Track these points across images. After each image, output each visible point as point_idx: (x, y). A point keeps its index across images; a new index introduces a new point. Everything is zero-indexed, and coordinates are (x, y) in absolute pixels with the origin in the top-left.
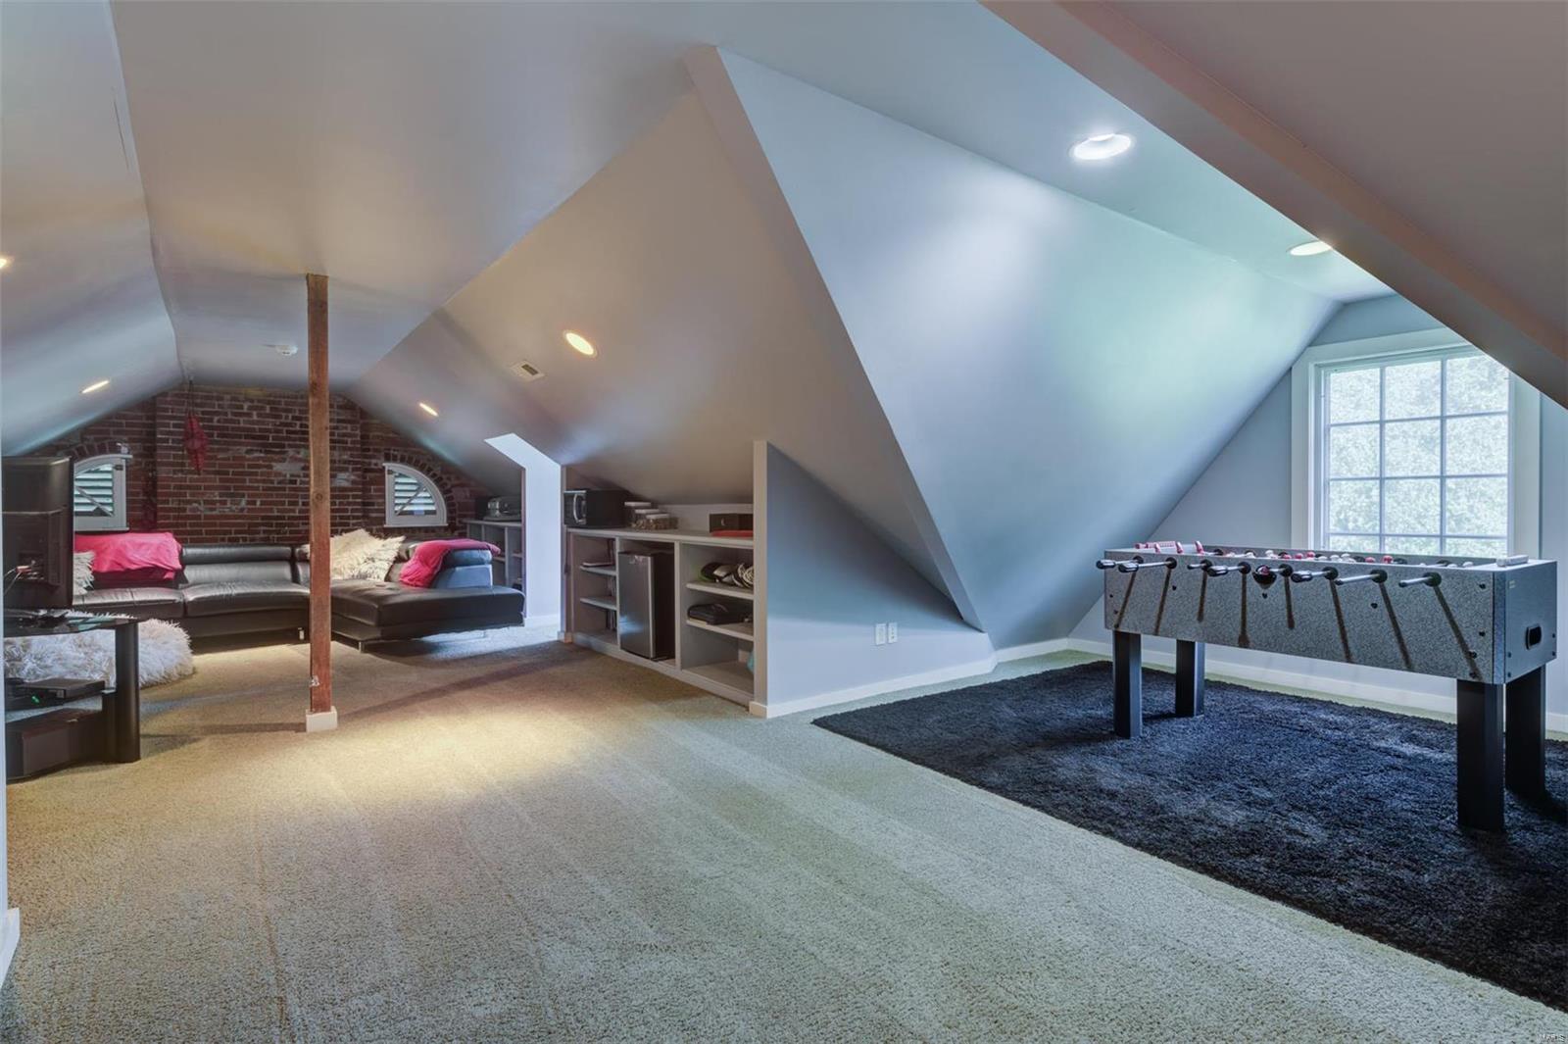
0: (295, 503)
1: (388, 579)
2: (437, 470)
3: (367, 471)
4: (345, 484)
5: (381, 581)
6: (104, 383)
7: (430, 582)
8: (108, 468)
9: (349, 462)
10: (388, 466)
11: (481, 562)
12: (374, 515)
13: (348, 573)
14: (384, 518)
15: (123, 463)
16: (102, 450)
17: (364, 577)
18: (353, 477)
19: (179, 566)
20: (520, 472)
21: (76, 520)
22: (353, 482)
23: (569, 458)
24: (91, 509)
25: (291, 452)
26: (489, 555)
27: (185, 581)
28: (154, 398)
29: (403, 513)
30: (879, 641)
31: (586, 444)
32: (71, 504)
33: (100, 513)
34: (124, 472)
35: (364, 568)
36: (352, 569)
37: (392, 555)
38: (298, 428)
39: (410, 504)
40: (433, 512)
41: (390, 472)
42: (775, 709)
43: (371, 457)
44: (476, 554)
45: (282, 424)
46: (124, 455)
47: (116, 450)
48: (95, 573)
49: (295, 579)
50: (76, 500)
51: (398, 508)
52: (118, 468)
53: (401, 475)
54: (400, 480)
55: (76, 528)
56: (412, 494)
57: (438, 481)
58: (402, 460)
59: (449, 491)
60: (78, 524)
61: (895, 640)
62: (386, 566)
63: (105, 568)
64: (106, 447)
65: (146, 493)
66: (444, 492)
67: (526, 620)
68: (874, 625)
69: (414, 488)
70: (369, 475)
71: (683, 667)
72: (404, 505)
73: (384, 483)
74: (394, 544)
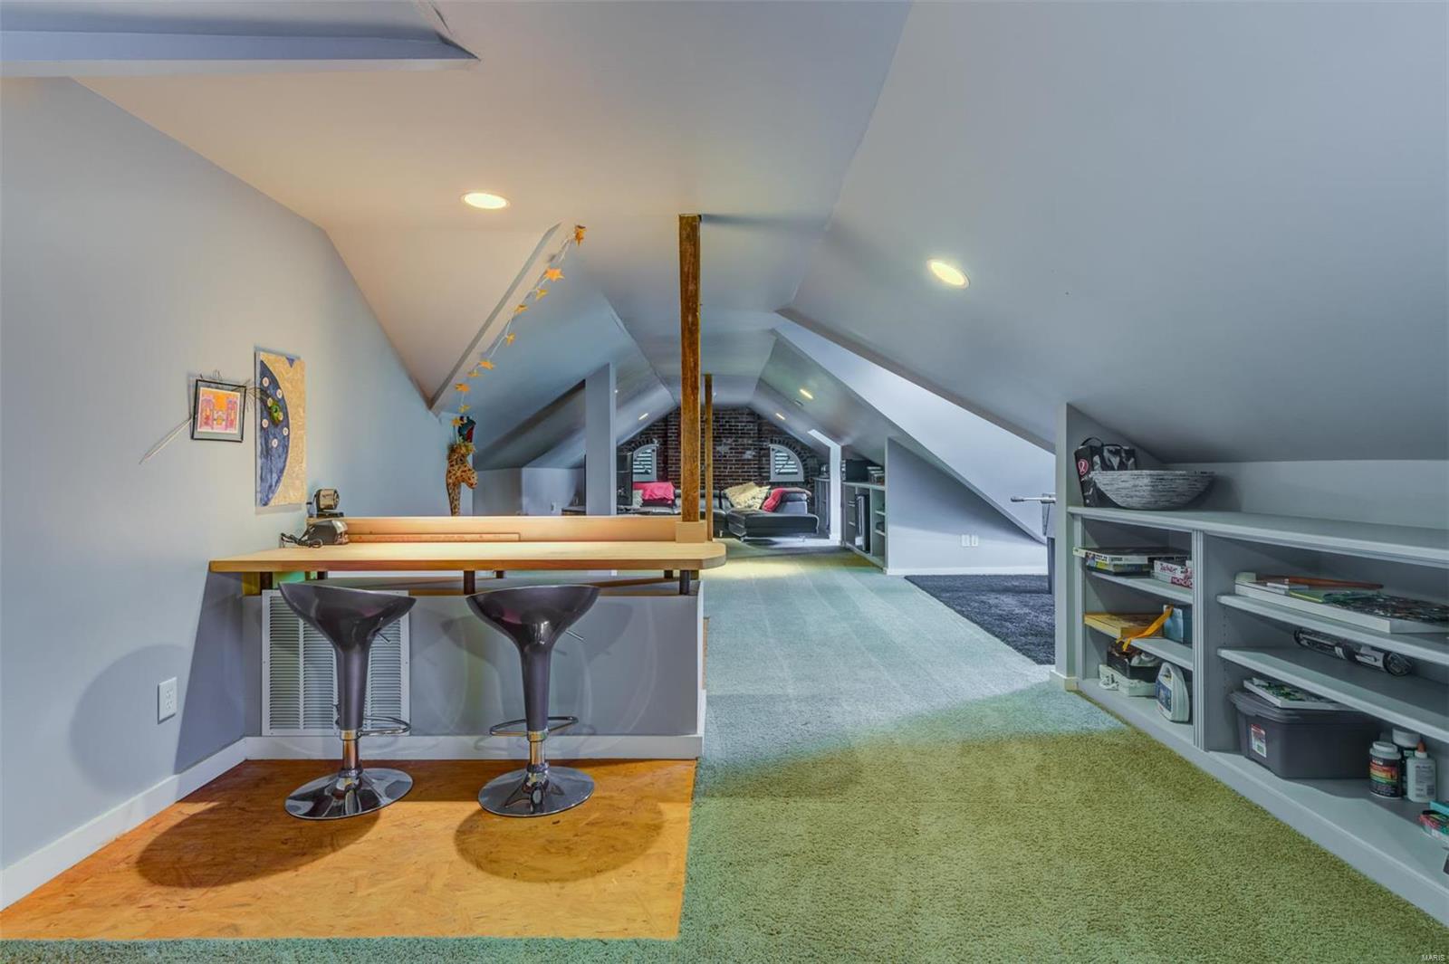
0: (726, 468)
1: (760, 508)
2: (798, 448)
3: (761, 449)
4: (750, 457)
5: (757, 509)
6: (646, 415)
7: (775, 509)
8: (649, 451)
9: (751, 445)
10: (772, 446)
11: (801, 500)
12: (764, 474)
13: (743, 505)
14: (769, 477)
15: (655, 448)
16: (648, 443)
17: (750, 507)
18: (754, 453)
19: (673, 497)
20: (829, 448)
21: (634, 476)
22: (754, 456)
23: (843, 444)
24: (643, 471)
25: (724, 440)
26: (805, 497)
27: (675, 505)
28: (667, 416)
29: (779, 474)
30: (964, 544)
31: (847, 441)
32: (632, 469)
33: (647, 473)
34: (655, 453)
35: (751, 502)
36: (746, 502)
37: (763, 496)
38: (727, 427)
39: (783, 468)
40: (796, 473)
41: (773, 450)
42: (892, 570)
43: (764, 441)
44: (798, 495)
45: (721, 426)
46: (656, 444)
47: (652, 442)
48: (643, 500)
49: (721, 507)
50: (634, 467)
51: (777, 471)
52: (653, 451)
53: (779, 452)
54: (778, 454)
55: (634, 480)
56: (784, 462)
57: (799, 454)
58: (779, 443)
59: (805, 460)
60: (636, 478)
61: (977, 545)
62: (760, 501)
63: (647, 498)
64: (649, 441)
65: (664, 463)
66: (803, 461)
67: (831, 536)
68: (961, 535)
69: (786, 458)
70: (762, 452)
71: (874, 555)
72: (780, 469)
73: (769, 456)
74: (765, 489)
